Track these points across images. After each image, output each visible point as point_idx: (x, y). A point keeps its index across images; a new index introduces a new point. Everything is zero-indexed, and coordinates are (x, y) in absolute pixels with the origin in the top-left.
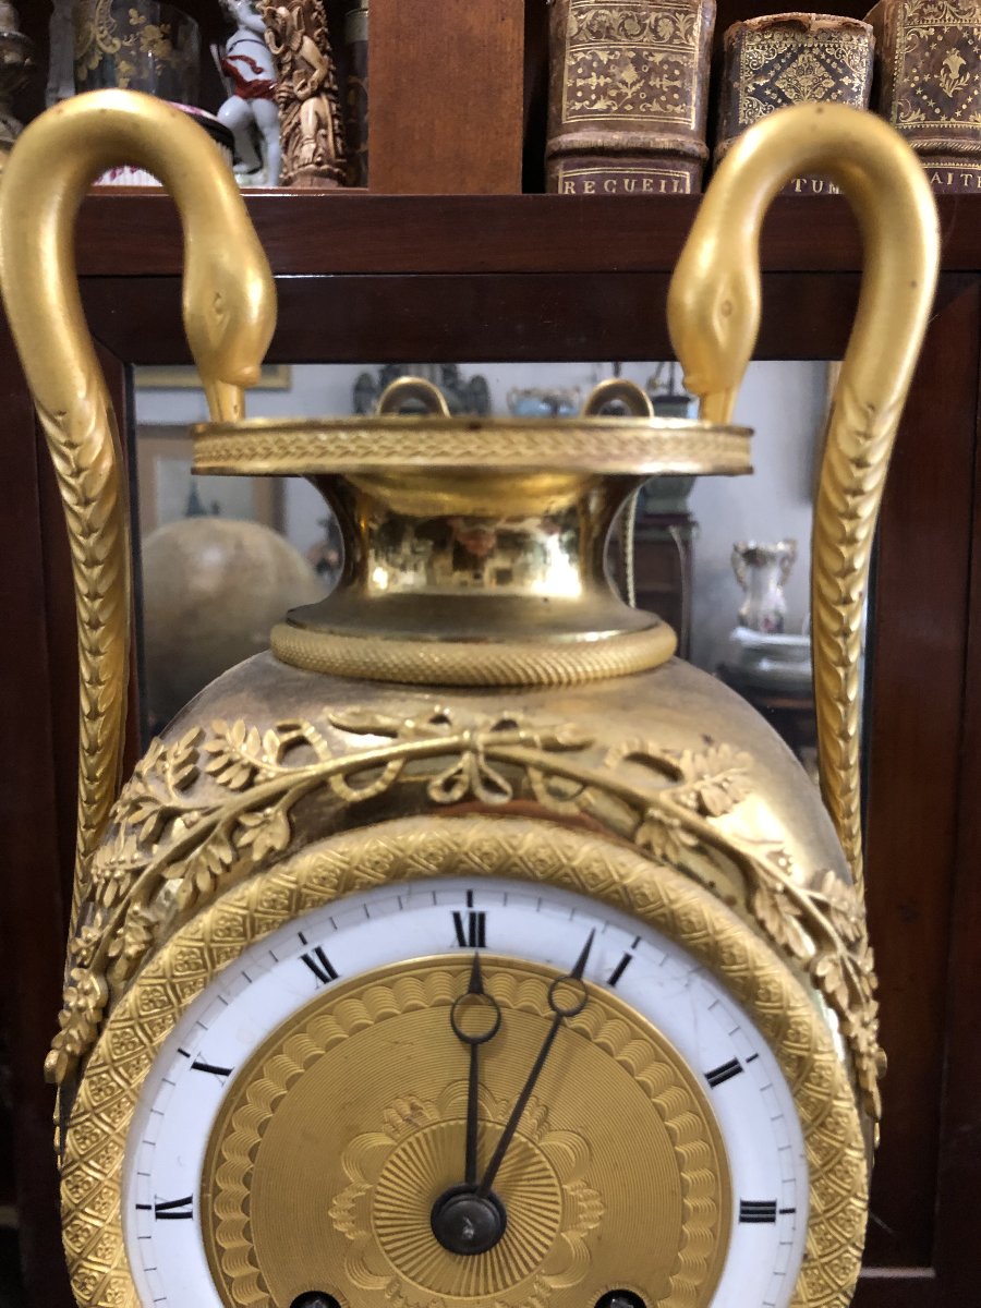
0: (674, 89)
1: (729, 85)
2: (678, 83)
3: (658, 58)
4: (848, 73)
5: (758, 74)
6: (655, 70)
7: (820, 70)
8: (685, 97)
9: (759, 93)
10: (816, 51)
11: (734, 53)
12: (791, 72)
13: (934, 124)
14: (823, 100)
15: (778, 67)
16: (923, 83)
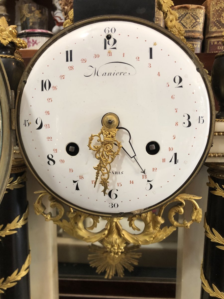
13: (219, 30)
14: (193, 25)
15: (182, 18)
16: (217, 20)
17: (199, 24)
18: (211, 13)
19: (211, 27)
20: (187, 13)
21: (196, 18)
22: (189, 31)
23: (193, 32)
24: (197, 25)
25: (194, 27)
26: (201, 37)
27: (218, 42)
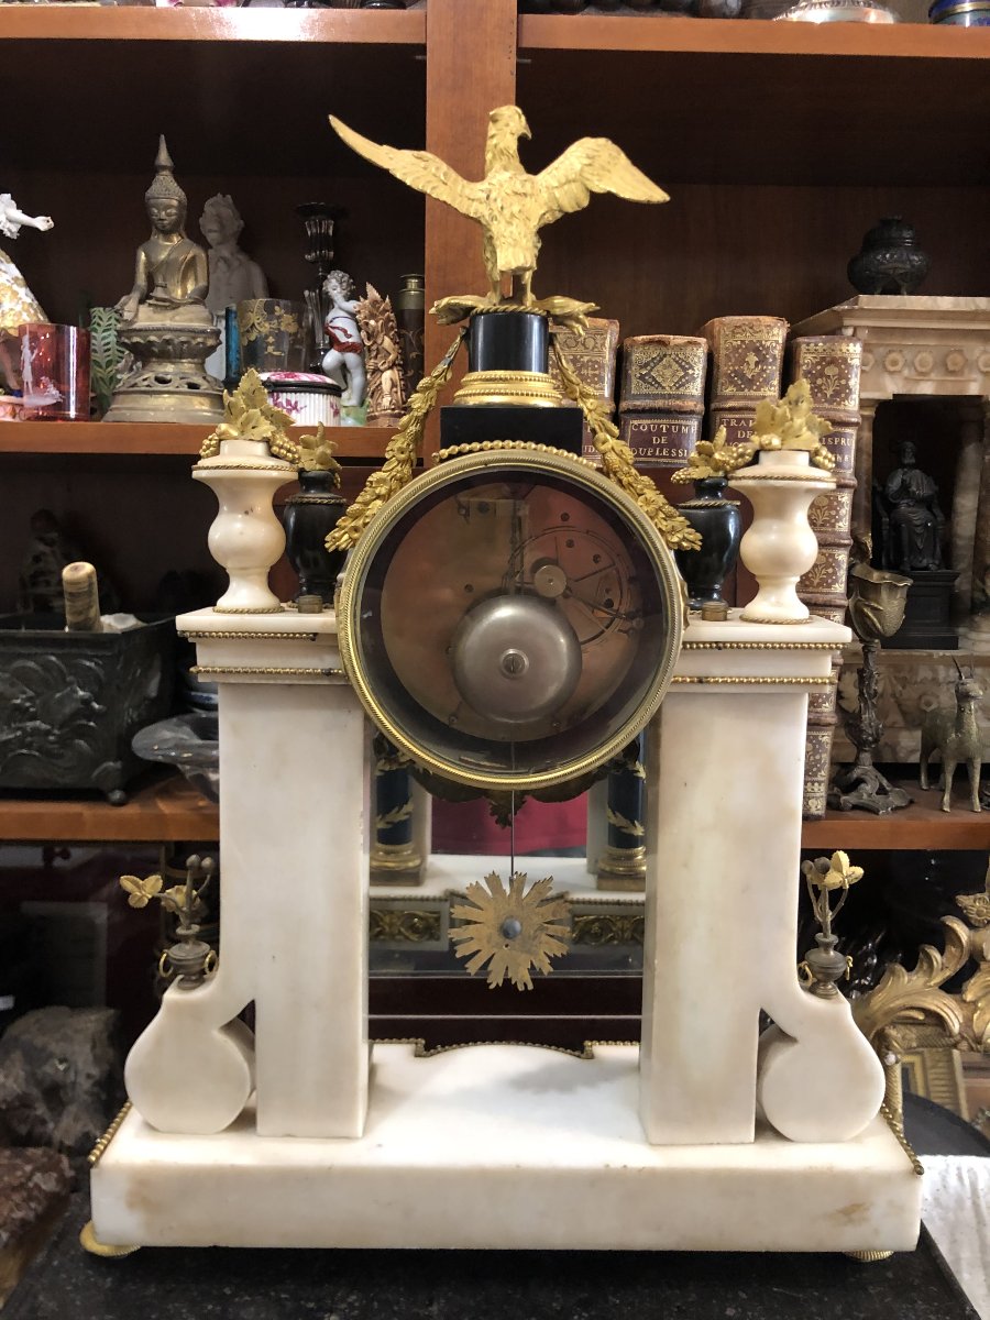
0: (595, 375)
1: (627, 371)
2: (597, 372)
3: (586, 359)
4: (692, 367)
5: (641, 367)
6: (584, 365)
7: (676, 366)
8: (601, 380)
9: (642, 377)
10: (673, 356)
11: (629, 355)
12: (659, 367)
13: (741, 393)
14: (677, 382)
15: (652, 364)
16: (735, 371)
17: (694, 379)
18: (723, 352)
19: (723, 384)
20: (665, 356)
21: (685, 366)
22: (669, 394)
23: (679, 397)
24: (687, 382)
25: (680, 386)
26: (700, 407)
27: (739, 420)
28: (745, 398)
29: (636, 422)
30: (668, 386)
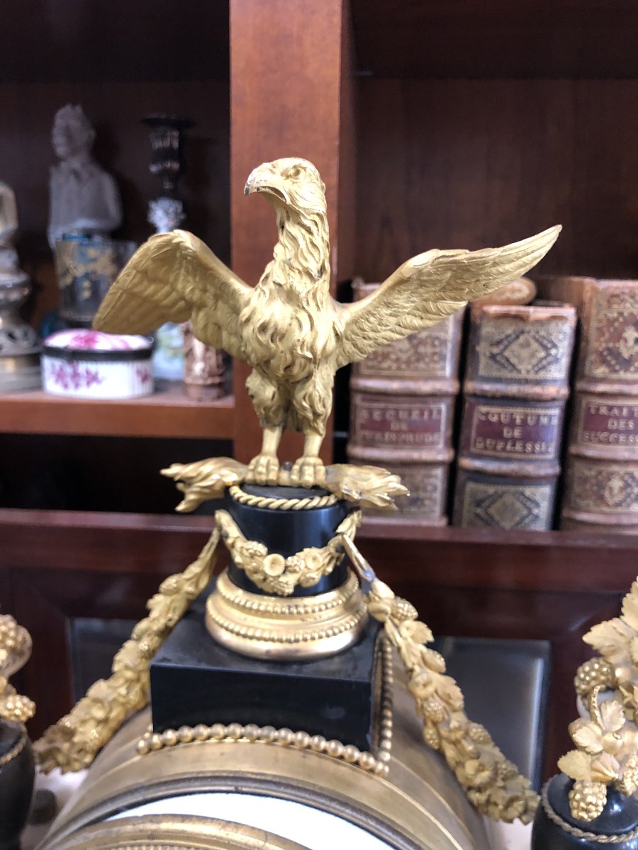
0: (435, 354)
2: (438, 350)
8: (443, 358)
9: (493, 357)
11: (478, 328)
12: (515, 347)
28: (620, 381)
29: (484, 409)
30: (525, 369)
